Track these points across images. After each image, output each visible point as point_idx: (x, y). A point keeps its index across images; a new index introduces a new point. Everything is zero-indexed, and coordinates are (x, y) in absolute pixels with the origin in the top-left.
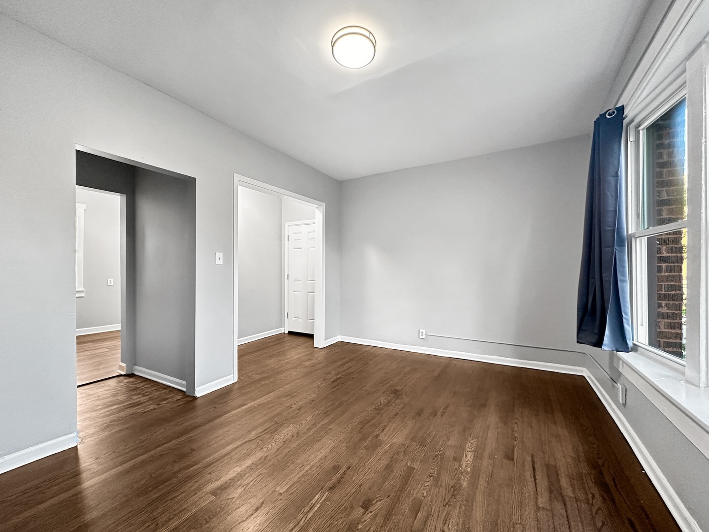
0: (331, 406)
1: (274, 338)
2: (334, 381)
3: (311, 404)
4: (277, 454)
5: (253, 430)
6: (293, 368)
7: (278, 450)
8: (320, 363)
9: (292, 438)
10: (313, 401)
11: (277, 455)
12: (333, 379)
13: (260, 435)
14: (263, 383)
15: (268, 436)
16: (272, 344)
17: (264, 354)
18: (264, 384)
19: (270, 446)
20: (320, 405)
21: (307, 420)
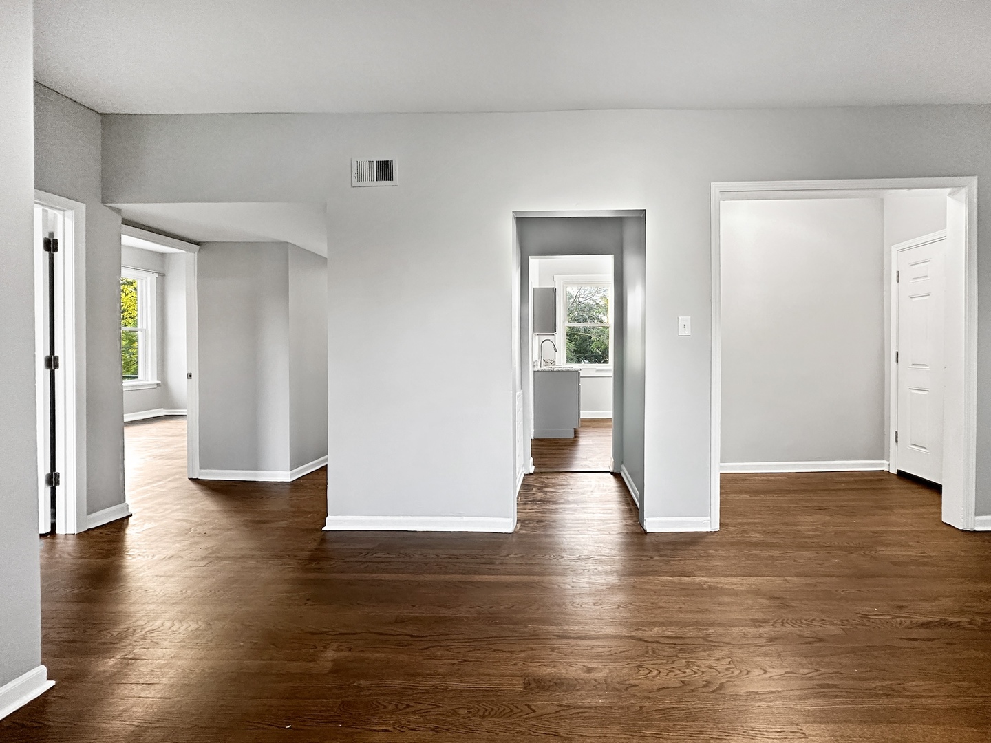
0: (854, 679)
1: (857, 476)
2: (925, 625)
3: (810, 643)
4: (651, 695)
5: (662, 624)
6: (841, 548)
7: (659, 690)
8: (926, 564)
9: (705, 686)
10: (821, 640)
11: (649, 698)
12: (922, 619)
13: (662, 640)
14: (755, 552)
15: (671, 651)
16: (842, 486)
17: (807, 501)
18: (756, 556)
19: (655, 673)
20: (827, 660)
21: (765, 672)
